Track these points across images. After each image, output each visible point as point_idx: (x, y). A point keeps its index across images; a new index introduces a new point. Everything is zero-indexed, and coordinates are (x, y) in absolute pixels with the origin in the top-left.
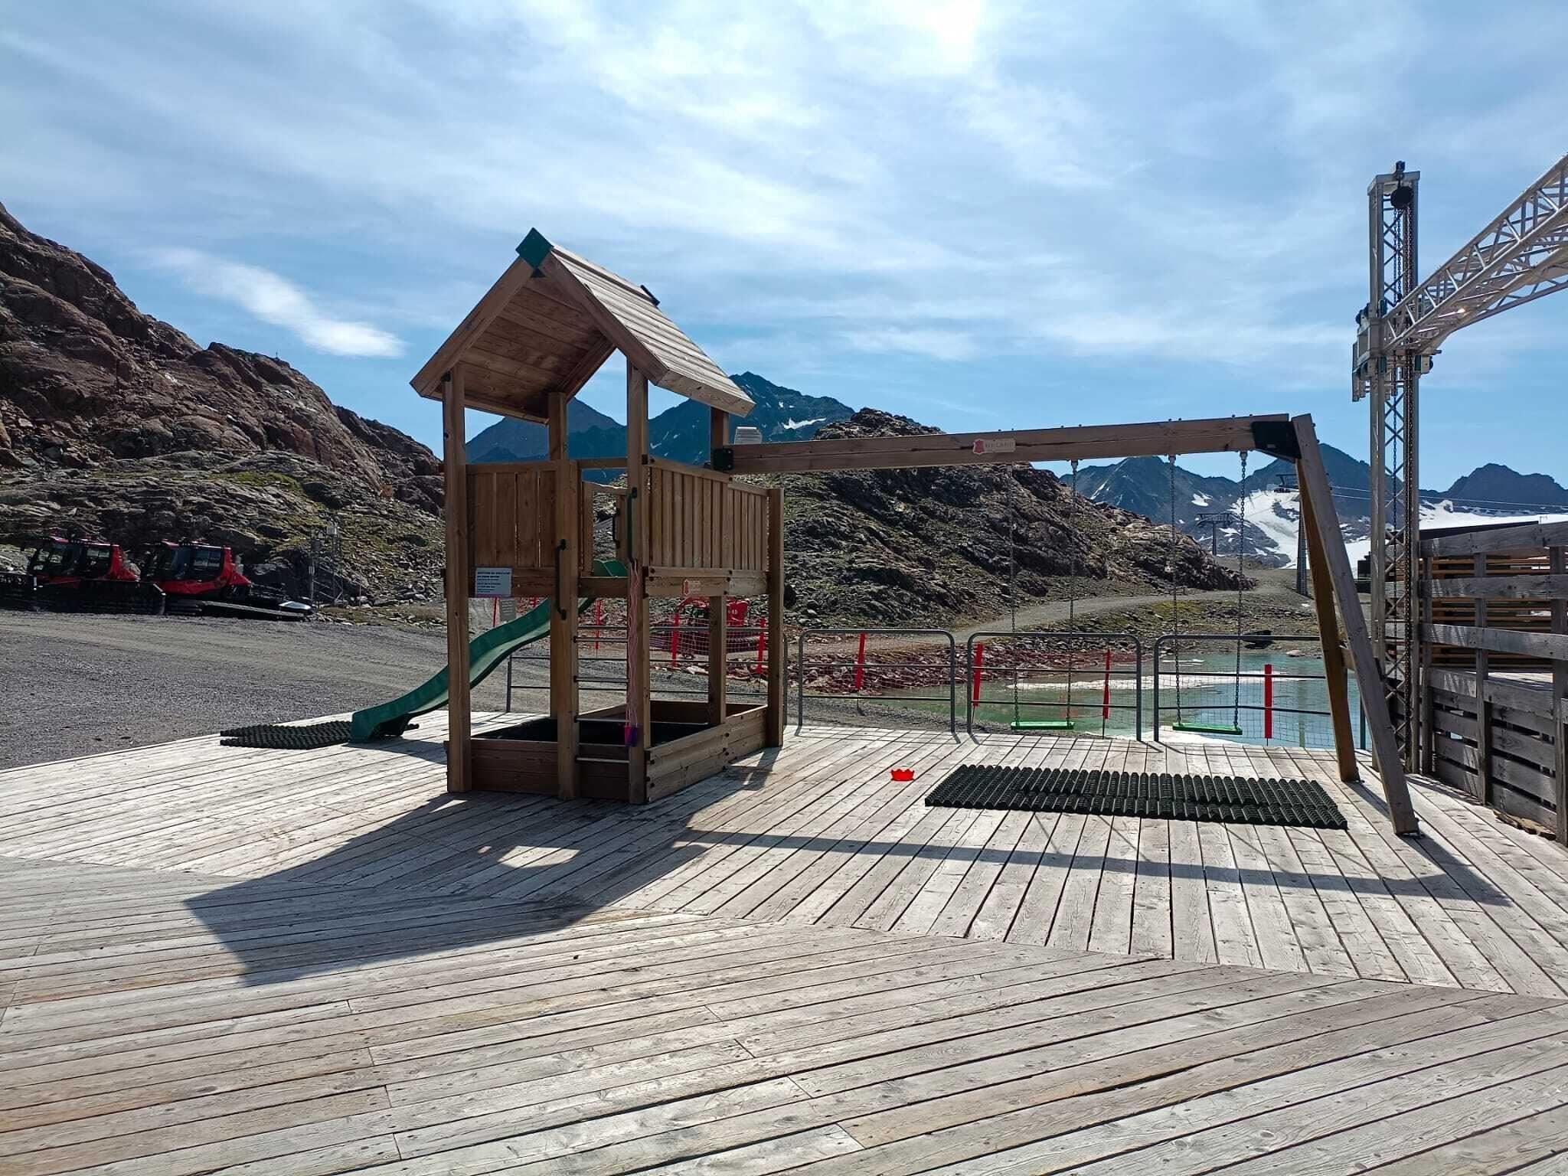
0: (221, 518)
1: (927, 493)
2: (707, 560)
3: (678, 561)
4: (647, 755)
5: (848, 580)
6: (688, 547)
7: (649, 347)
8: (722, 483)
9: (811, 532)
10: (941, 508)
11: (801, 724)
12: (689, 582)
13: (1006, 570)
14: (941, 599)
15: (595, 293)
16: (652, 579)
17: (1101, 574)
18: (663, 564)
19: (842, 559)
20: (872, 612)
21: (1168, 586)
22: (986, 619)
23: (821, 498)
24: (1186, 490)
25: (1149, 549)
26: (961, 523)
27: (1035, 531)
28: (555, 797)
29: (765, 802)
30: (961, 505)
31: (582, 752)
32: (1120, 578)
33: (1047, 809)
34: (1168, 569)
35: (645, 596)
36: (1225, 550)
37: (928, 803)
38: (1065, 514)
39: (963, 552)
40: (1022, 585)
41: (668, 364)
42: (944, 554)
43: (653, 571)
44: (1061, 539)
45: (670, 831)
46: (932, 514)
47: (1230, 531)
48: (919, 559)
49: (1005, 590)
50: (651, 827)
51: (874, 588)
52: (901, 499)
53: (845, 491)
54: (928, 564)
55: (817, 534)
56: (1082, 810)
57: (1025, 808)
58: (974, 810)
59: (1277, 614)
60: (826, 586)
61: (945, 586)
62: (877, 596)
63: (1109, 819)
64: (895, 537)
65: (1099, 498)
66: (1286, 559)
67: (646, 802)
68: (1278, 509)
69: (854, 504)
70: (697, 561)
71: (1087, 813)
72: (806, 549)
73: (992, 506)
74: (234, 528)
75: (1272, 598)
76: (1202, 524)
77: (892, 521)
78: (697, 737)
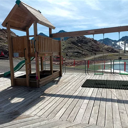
0: (3, 48)
1: (82, 43)
2: (49, 51)
3: (44, 51)
4: (39, 80)
5: (74, 53)
6: (45, 49)
7: (36, 17)
8: (51, 39)
9: (69, 48)
10: (84, 44)
11: (65, 72)
12: (46, 54)
13: (91, 51)
14: (84, 55)
15: (28, 9)
16: (39, 54)
17: (102, 51)
18: (41, 51)
19: (73, 51)
20: (76, 57)
21: (110, 52)
22: (89, 57)
23: (70, 44)
24: (111, 42)
25: (107, 48)
26: (86, 46)
27: (94, 47)
28: (26, 87)
29: (57, 87)
30: (86, 44)
31: (30, 80)
32: (104, 52)
33: (100, 88)
34: (110, 51)
35: (38, 56)
36: (116, 48)
37: (82, 87)
38: (98, 45)
39: (86, 49)
40: (93, 53)
41: (40, 20)
42: (84, 50)
43: (39, 53)
44: (98, 48)
45: (41, 93)
46: (83, 45)
47: (116, 46)
48: (82, 50)
49: (91, 54)
50: (38, 93)
51: (77, 54)
52: (79, 44)
53: (73, 43)
54: (83, 51)
55: (70, 48)
56: (106, 88)
57: (97, 87)
58: (89, 88)
59: (122, 55)
60: (71, 54)
61: (84, 53)
62: (77, 55)
63: (110, 89)
64: (79, 48)
65: (102, 43)
66: (122, 49)
67: (39, 87)
68: (122, 44)
69: (74, 44)
70: (47, 51)
71: (107, 88)
72: (69, 50)
73: (90, 44)
74: (5, 49)
75: (122, 53)
76: (113, 45)
77: (78, 46)
78: (48, 77)
